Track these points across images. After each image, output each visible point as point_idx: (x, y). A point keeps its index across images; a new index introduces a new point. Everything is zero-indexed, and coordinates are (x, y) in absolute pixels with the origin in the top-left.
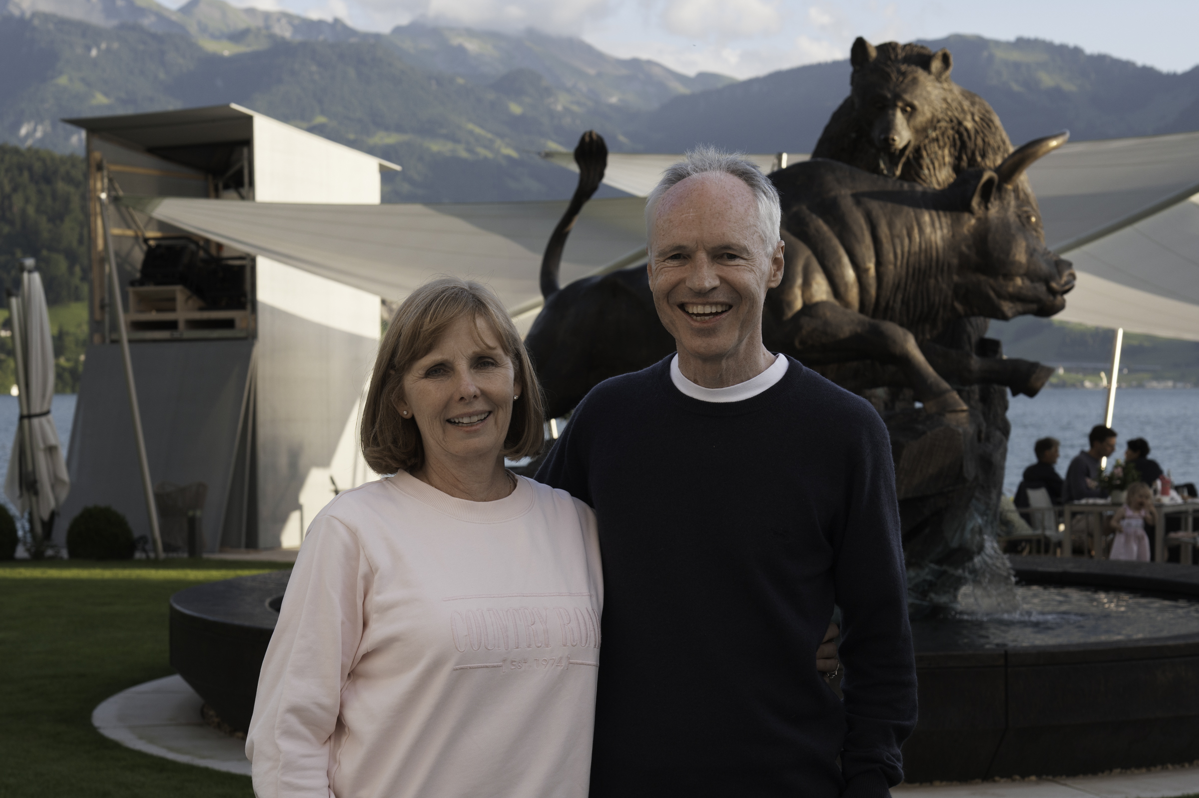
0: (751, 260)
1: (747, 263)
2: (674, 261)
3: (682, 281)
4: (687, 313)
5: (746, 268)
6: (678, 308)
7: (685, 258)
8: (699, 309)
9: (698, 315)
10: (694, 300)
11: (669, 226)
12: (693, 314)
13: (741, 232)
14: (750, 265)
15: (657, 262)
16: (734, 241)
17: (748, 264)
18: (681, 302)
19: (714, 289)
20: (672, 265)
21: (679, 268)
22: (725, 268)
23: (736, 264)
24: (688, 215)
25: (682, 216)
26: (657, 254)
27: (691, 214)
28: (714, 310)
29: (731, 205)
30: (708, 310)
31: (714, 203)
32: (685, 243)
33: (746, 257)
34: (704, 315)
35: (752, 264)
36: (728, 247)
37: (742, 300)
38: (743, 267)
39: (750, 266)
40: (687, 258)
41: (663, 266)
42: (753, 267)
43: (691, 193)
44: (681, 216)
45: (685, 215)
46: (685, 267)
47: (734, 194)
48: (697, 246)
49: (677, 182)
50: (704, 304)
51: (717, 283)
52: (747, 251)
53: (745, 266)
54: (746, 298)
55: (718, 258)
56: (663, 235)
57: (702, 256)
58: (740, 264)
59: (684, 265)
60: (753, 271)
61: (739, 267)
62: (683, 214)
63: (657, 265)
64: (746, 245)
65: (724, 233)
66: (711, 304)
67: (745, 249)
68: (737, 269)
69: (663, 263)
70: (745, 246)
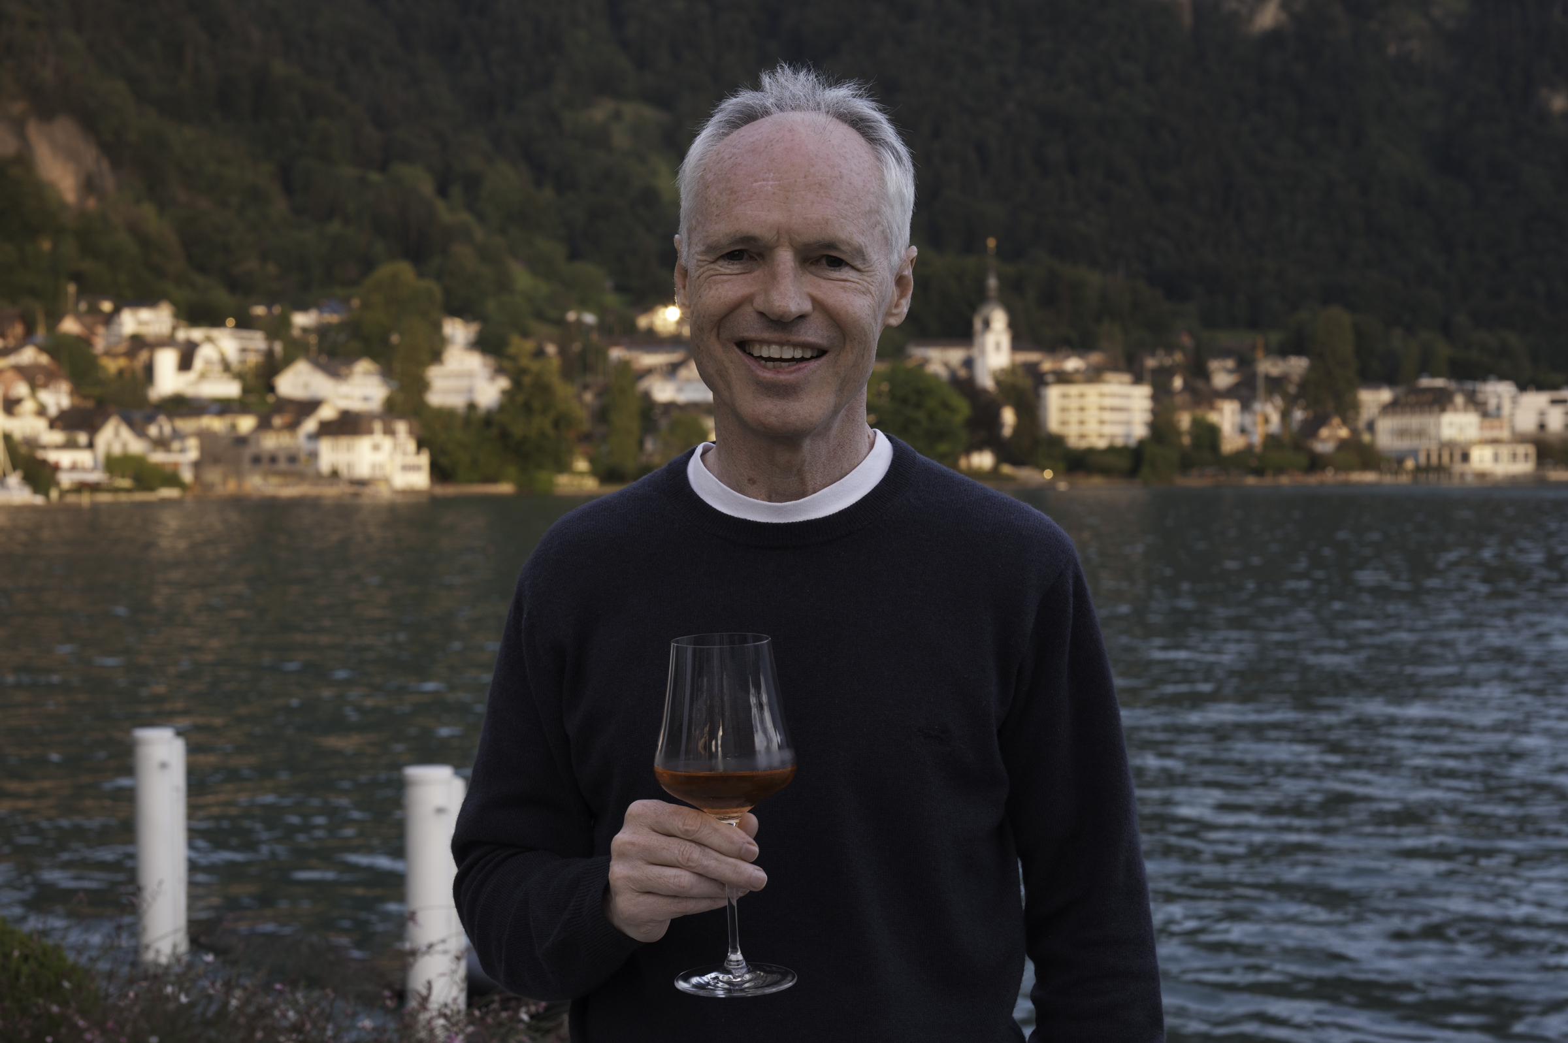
0: (869, 274)
1: (861, 277)
2: (733, 264)
3: (748, 299)
4: (751, 355)
5: (859, 286)
6: (735, 347)
7: (751, 258)
8: (774, 352)
9: (770, 359)
10: (766, 335)
11: (729, 200)
12: (761, 357)
13: (855, 221)
14: (866, 281)
15: (700, 263)
16: (842, 235)
17: (863, 280)
18: (743, 337)
19: (802, 317)
20: (728, 271)
21: (740, 277)
22: (823, 283)
23: (843, 277)
24: (764, 183)
25: (755, 184)
26: (701, 248)
27: (771, 183)
28: (798, 354)
29: (840, 172)
30: (788, 353)
31: (813, 166)
32: (756, 231)
33: (860, 267)
34: (781, 360)
35: (868, 279)
36: (831, 245)
37: (844, 343)
38: (854, 285)
39: (865, 284)
40: (756, 260)
41: (712, 272)
42: (870, 287)
43: (772, 145)
44: (752, 183)
45: (759, 183)
46: (753, 275)
47: (846, 152)
48: (778, 239)
49: (742, 126)
50: (781, 344)
51: (807, 306)
52: (863, 256)
53: (858, 283)
54: (855, 339)
55: (812, 263)
56: (716, 216)
57: (785, 258)
58: (849, 278)
59: (750, 272)
60: (871, 293)
61: (848, 284)
62: (756, 181)
63: (702, 270)
64: (863, 244)
65: (828, 219)
66: (795, 345)
67: (860, 253)
68: (843, 288)
69: (712, 266)
70: (861, 245)
